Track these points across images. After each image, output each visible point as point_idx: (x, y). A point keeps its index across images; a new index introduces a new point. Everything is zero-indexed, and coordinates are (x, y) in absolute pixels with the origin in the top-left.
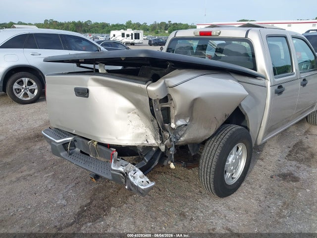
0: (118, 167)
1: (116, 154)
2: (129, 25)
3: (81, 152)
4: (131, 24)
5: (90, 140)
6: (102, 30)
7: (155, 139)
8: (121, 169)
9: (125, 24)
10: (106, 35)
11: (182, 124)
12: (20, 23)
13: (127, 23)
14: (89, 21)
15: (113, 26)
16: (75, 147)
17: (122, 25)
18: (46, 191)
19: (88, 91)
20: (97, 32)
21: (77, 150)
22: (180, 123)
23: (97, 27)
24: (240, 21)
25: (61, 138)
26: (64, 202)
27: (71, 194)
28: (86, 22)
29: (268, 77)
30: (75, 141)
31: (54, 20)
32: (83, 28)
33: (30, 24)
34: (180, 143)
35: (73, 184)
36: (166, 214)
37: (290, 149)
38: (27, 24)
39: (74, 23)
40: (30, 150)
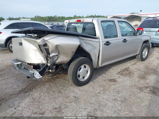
0: (32, 71)
1: (32, 67)
2: (75, 17)
3: (24, 68)
4: (76, 17)
5: (24, 62)
6: (62, 20)
7: (45, 61)
8: (32, 72)
9: (73, 17)
10: (63, 22)
11: (54, 55)
12: (24, 18)
13: (74, 16)
14: (56, 16)
15: (67, 18)
16: (22, 66)
17: (72, 17)
18: (11, 84)
19: (22, 43)
20: (59, 21)
21: (23, 67)
22: (53, 54)
23: (60, 18)
24: (131, 13)
25: (17, 63)
26: (16, 87)
27: (20, 85)
28: (54, 17)
29: (100, 38)
30: (22, 64)
31: (39, 16)
32: (53, 20)
33: (28, 18)
34: (57, 63)
35: (23, 81)
36: (54, 92)
37: (121, 70)
38: (26, 18)
39: (48, 17)
40: (10, 70)
